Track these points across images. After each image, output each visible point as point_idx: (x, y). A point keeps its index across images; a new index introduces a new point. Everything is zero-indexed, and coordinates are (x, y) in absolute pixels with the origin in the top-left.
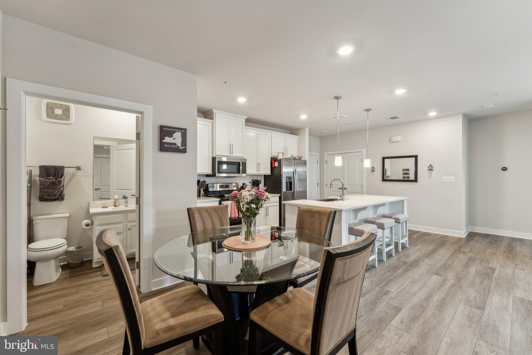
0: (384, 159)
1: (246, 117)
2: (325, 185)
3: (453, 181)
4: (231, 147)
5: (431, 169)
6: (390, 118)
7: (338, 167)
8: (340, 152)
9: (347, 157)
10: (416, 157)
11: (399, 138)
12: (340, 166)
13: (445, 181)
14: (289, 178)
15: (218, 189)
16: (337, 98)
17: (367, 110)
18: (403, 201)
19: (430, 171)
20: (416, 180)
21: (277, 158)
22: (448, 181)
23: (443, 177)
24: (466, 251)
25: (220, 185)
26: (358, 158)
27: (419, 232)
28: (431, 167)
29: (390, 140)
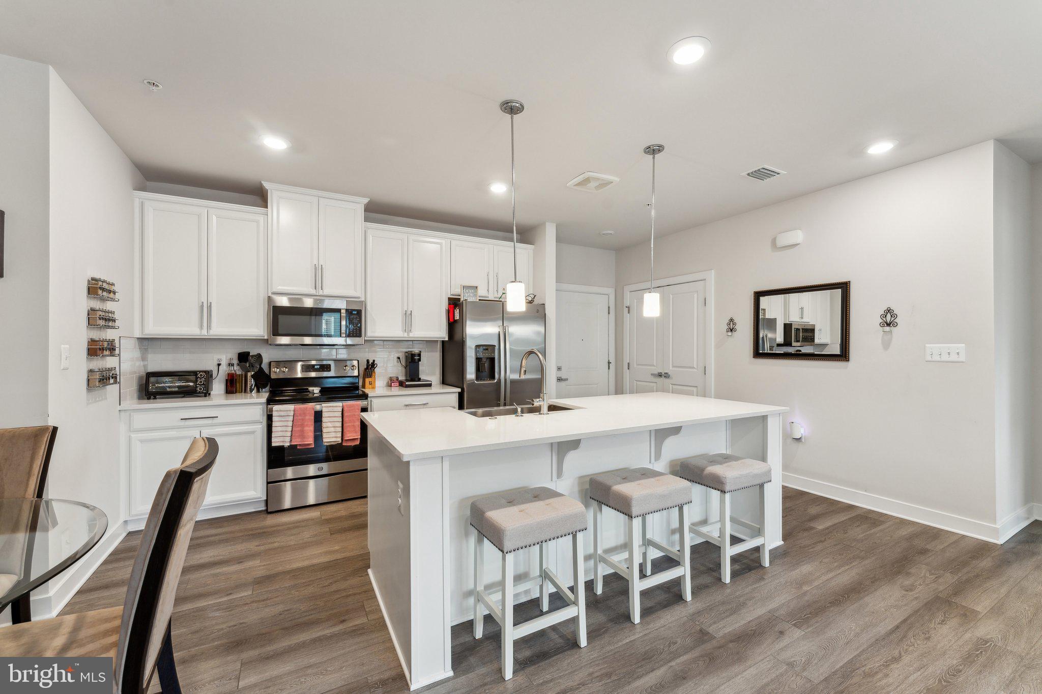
0: (758, 295)
1: (366, 200)
2: (626, 366)
3: (962, 358)
4: (318, 273)
5: (889, 320)
6: (748, 174)
7: (651, 320)
8: (659, 283)
9: (671, 296)
10: (844, 287)
11: (798, 236)
12: (657, 318)
13: (937, 358)
14: (487, 349)
15: (299, 375)
16: (511, 108)
17: (653, 150)
18: (764, 418)
19: (887, 329)
20: (844, 355)
21: (459, 299)
22: (945, 357)
23: (926, 345)
24: (979, 608)
25: (302, 366)
26: (696, 295)
27: (851, 507)
28: (889, 316)
29: (774, 242)
